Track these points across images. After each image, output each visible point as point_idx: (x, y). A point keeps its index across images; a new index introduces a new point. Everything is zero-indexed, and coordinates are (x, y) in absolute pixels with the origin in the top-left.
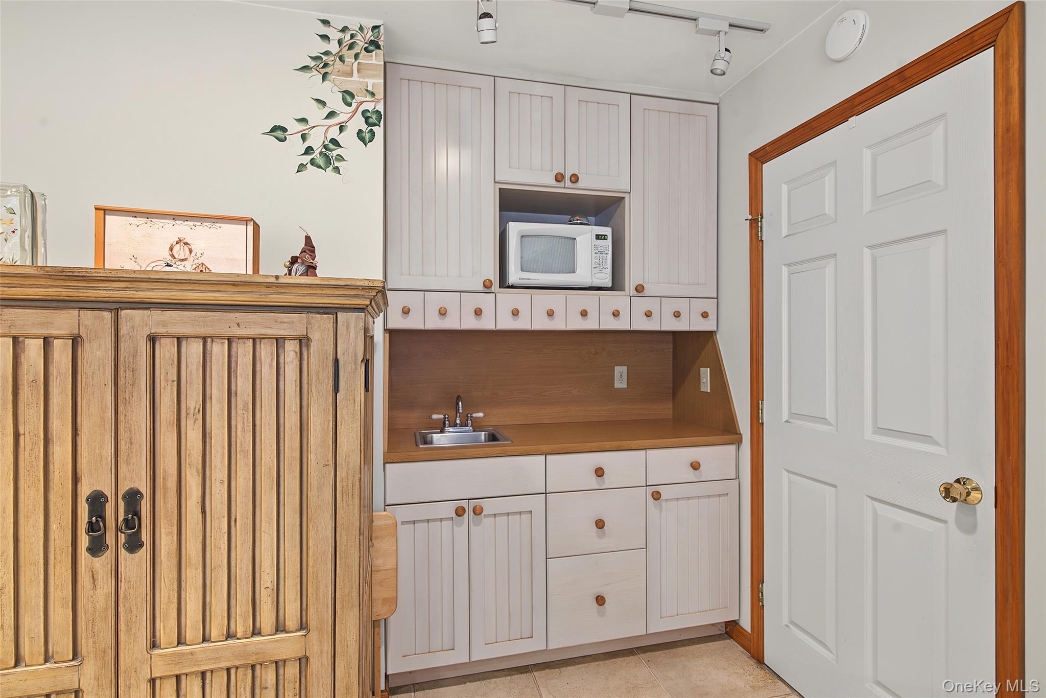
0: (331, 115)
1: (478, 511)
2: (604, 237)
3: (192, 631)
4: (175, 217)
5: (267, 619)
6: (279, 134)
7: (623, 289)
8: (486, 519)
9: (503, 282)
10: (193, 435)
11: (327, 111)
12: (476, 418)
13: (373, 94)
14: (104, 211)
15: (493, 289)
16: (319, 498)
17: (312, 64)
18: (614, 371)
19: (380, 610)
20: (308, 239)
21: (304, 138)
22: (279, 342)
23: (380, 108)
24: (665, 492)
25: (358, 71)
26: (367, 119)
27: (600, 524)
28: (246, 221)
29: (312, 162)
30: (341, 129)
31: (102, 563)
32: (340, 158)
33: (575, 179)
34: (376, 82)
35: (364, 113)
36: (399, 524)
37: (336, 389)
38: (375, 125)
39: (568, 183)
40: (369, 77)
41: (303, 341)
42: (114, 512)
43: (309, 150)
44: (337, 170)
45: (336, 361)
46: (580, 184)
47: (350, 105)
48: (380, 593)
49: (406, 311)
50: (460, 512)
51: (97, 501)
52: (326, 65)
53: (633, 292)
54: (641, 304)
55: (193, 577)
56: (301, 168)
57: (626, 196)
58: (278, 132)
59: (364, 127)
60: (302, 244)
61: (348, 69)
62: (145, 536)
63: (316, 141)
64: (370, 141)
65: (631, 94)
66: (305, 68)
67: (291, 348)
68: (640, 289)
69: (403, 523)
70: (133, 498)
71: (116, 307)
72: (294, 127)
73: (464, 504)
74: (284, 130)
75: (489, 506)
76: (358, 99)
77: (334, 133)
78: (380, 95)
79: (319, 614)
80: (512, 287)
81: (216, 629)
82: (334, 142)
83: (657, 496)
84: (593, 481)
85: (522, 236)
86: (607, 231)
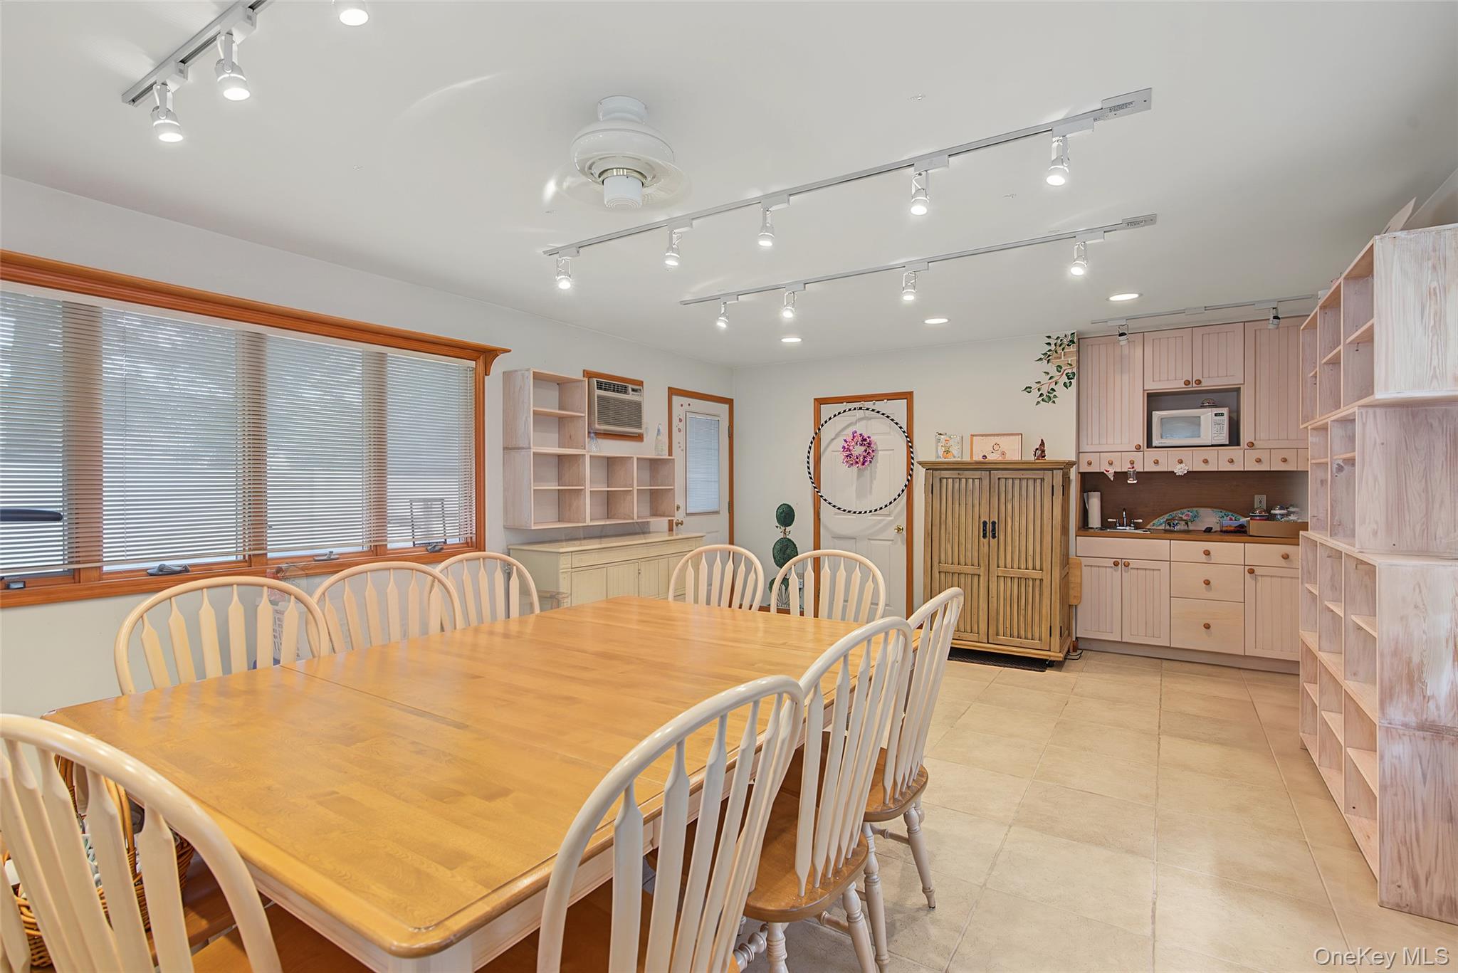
0: (1051, 378)
1: (1127, 565)
2: (1222, 414)
3: (1009, 565)
4: (994, 435)
5: (1030, 565)
6: (1028, 390)
7: (1238, 444)
8: (1132, 571)
9: (1149, 445)
10: (1010, 507)
11: (1049, 376)
12: (1136, 522)
13: (1071, 365)
14: (972, 436)
15: (1142, 449)
16: (1047, 529)
17: (1043, 357)
18: (1254, 498)
19: (1073, 602)
20: (1042, 440)
21: (1039, 390)
22: (1035, 480)
23: (1075, 370)
24: (1258, 571)
25: (1064, 356)
26: (1068, 377)
27: (1207, 583)
28: (1018, 434)
29: (1043, 400)
30: (1056, 383)
31: (986, 541)
32: (1055, 396)
33: (1199, 382)
34: (1073, 359)
35: (1067, 374)
36: (1083, 565)
37: (1053, 495)
38: (1072, 379)
39: (1194, 385)
40: (1069, 357)
41: (1042, 480)
42: (989, 527)
43: (1041, 395)
44: (1054, 402)
45: (1053, 486)
46: (1203, 384)
47: (1060, 372)
48: (1072, 593)
49: (1090, 463)
50: (1116, 564)
51: (985, 523)
52: (1049, 356)
53: (1246, 447)
54: (1252, 455)
55: (1009, 548)
56: (1038, 403)
57: (1241, 386)
58: (1028, 389)
59: (1067, 381)
60: (1040, 443)
61: (1059, 356)
62: (997, 535)
63: (1044, 391)
64: (1070, 386)
65: (1244, 322)
66: (1040, 359)
67: (1038, 482)
68: (1251, 445)
69: (1085, 566)
70: (994, 523)
71: (990, 470)
72: (1035, 386)
73: (1119, 560)
74: (1030, 388)
75: (1133, 564)
76: (1064, 368)
77: (1053, 386)
78: (1074, 364)
79: (1047, 566)
80: (1156, 447)
81: (1016, 565)
82: (1053, 389)
83: (1252, 572)
84: (1203, 558)
85: (1162, 419)
86: (1225, 411)
